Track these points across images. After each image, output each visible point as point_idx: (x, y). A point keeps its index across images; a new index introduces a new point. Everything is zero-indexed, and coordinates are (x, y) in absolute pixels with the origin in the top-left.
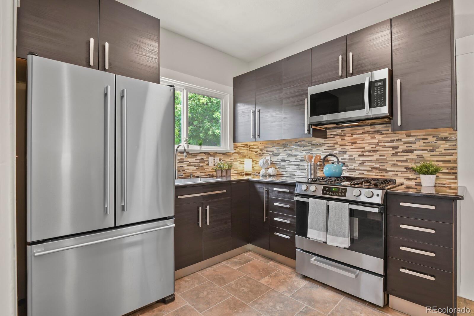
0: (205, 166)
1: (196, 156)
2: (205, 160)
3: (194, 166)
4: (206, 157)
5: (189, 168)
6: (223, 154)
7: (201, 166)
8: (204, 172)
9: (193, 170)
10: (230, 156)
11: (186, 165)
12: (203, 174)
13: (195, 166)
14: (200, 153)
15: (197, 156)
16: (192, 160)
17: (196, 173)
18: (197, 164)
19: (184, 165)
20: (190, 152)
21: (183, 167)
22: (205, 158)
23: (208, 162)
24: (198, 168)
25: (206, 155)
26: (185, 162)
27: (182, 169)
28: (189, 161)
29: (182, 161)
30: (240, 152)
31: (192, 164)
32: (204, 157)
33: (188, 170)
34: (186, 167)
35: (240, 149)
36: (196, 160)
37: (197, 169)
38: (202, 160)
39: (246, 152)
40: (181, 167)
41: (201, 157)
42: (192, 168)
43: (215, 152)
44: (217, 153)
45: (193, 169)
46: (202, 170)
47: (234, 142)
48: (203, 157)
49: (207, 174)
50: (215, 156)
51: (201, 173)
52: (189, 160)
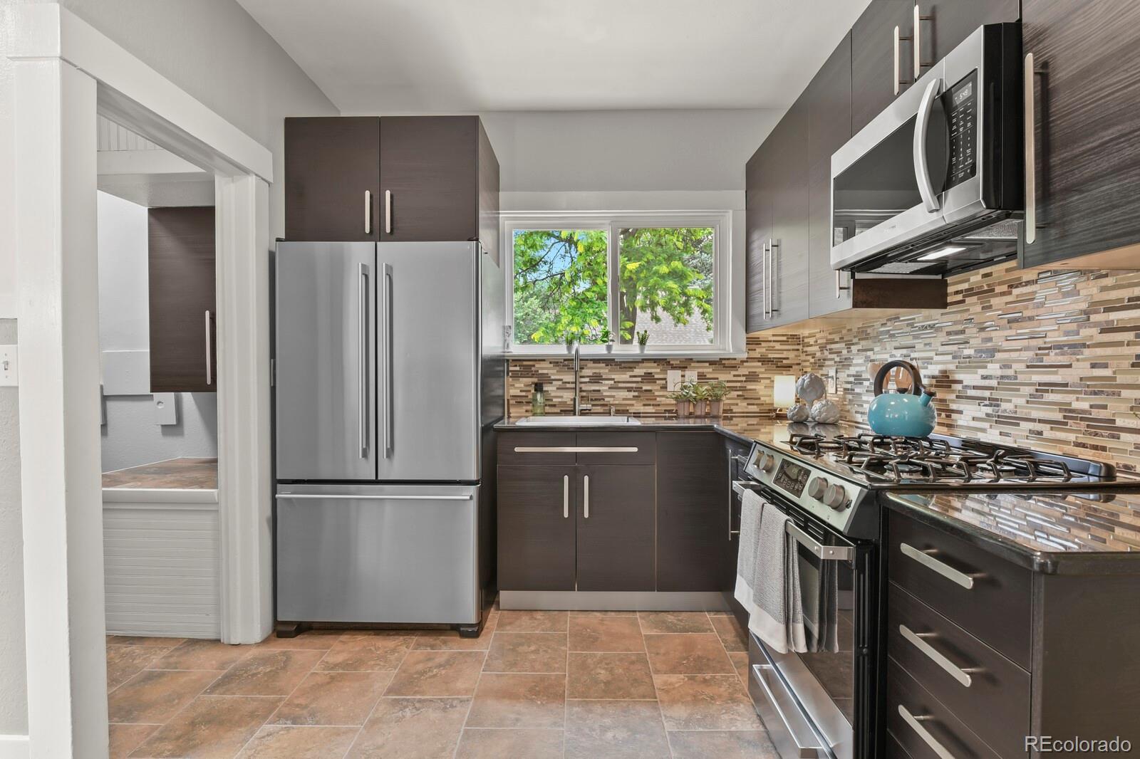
0: (657, 390)
1: (631, 368)
2: (656, 376)
3: (628, 391)
4: (658, 370)
5: (613, 394)
6: (712, 363)
7: (646, 391)
8: (653, 405)
9: (624, 399)
10: (734, 367)
11: (607, 388)
12: (650, 409)
13: (629, 389)
14: (643, 361)
15: (635, 368)
16: (625, 376)
17: (633, 405)
18: (634, 385)
19: (603, 387)
20: (616, 360)
21: (599, 391)
22: (657, 373)
23: (664, 382)
24: (636, 394)
25: (658, 365)
26: (603, 382)
27: (596, 395)
28: (613, 379)
29: (597, 379)
30: (770, 356)
31: (620, 385)
32: (655, 370)
33: (612, 399)
34: (605, 391)
35: (772, 349)
36: (631, 376)
37: (634, 396)
38: (649, 378)
39: (791, 355)
40: (594, 391)
41: (645, 371)
42: (622, 393)
43: (686, 359)
44: (691, 359)
45: (625, 397)
46: (647, 399)
47: (747, 331)
48: (650, 371)
49: (662, 408)
50: (686, 368)
51: (646, 407)
52: (613, 377)
